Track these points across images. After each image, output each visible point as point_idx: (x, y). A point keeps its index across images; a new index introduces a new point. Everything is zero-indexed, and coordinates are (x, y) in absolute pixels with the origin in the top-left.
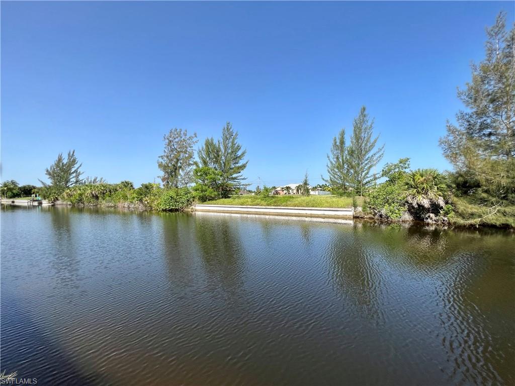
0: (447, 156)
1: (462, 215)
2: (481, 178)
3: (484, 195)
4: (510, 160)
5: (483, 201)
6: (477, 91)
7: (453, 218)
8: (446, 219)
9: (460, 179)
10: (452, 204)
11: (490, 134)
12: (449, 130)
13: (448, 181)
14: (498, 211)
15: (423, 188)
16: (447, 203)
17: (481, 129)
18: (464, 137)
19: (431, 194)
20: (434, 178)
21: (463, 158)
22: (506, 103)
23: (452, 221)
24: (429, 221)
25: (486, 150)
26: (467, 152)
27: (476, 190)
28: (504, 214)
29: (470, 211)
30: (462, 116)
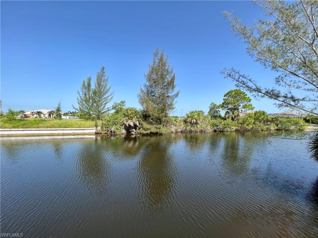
0: (140, 102)
1: (144, 129)
2: (151, 113)
3: (152, 121)
4: (158, 107)
5: (151, 123)
6: (150, 77)
8: (139, 131)
9: (144, 113)
10: (141, 124)
11: (153, 96)
12: (141, 91)
13: (140, 114)
14: (155, 127)
15: (131, 117)
16: (139, 124)
17: (151, 93)
18: (146, 95)
19: (134, 120)
20: (135, 112)
21: (145, 104)
22: (158, 84)
23: (141, 132)
24: (133, 133)
25: (152, 102)
26: (147, 102)
27: (149, 118)
28: (156, 128)
29: (147, 127)
30: (145, 86)
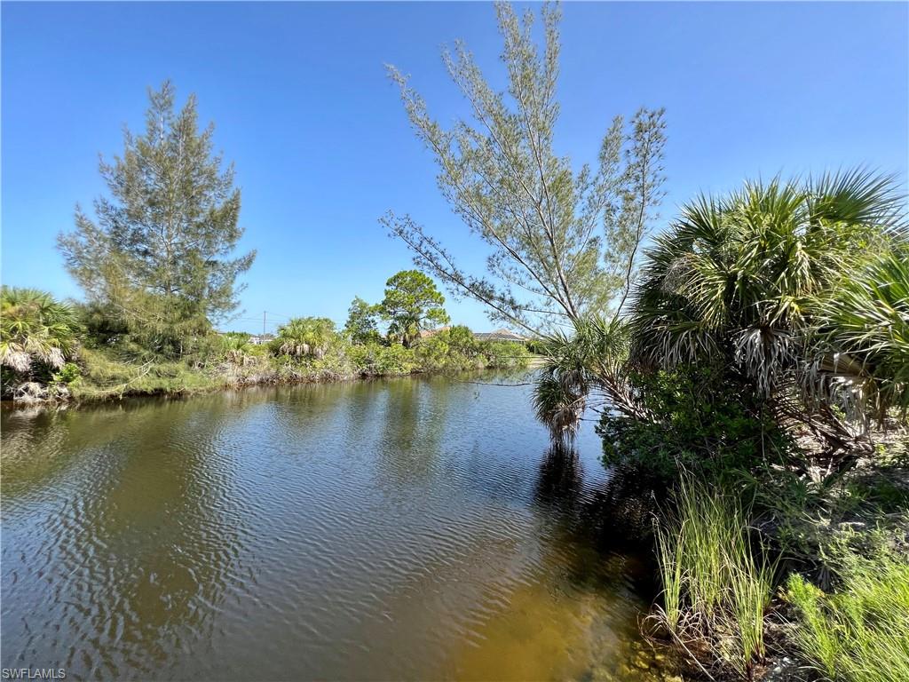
0: (74, 272)
1: (97, 381)
2: (130, 318)
3: (133, 346)
4: (168, 297)
5: (131, 356)
6: (131, 179)
7: (79, 387)
8: (65, 390)
9: (96, 317)
10: (78, 361)
11: (146, 253)
12: (80, 224)
13: (73, 319)
14: (151, 370)
15: (15, 329)
16: (68, 360)
17: (134, 241)
18: (107, 245)
19: (33, 342)
20: (43, 310)
21: (102, 280)
22: (168, 214)
23: (77, 393)
24: (27, 398)
25: (139, 275)
26: (109, 272)
27: (122, 338)
28: (158, 374)
29: (110, 373)
30: (105, 209)
